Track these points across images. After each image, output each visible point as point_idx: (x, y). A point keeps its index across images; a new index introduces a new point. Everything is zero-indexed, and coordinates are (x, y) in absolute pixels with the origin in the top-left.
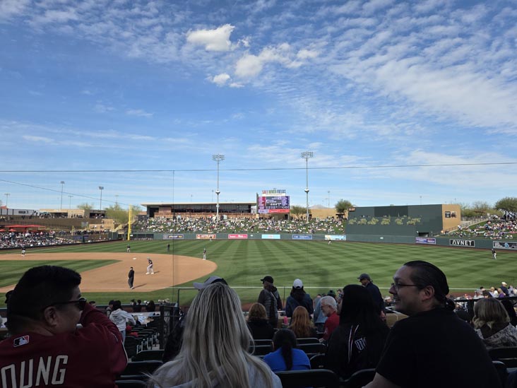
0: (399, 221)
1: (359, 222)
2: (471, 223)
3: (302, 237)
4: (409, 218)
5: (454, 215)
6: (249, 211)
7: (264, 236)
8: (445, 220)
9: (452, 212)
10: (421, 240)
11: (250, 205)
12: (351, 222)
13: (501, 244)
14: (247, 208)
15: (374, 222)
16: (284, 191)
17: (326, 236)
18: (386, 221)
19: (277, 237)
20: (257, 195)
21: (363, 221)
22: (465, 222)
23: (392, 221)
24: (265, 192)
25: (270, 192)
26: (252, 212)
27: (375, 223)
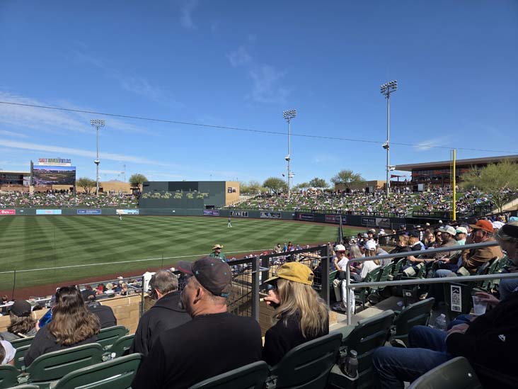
0: (190, 196)
1: (153, 196)
2: (247, 198)
3: (90, 212)
4: (199, 193)
5: (234, 191)
6: (21, 182)
7: (39, 212)
8: (228, 195)
9: (233, 188)
10: (208, 212)
11: (21, 176)
12: (145, 196)
13: (266, 214)
14: (18, 179)
15: (167, 195)
16: (68, 161)
17: (118, 211)
18: (178, 195)
19: (59, 212)
20: (32, 164)
21: (157, 195)
22: (242, 197)
23: (184, 196)
24: (42, 161)
25: (50, 161)
26: (24, 183)
27: (168, 197)
